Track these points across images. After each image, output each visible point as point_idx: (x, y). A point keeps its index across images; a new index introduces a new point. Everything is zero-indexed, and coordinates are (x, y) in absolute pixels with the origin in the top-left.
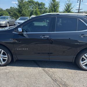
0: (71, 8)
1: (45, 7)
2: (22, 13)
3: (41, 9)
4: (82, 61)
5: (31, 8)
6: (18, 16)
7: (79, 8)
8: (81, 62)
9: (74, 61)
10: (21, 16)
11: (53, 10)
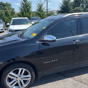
0: (42, 8)
1: (11, 8)
7: (47, 8)
11: (25, 11)
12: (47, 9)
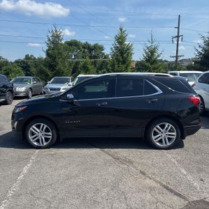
0: (156, 54)
1: (103, 54)
2: (57, 69)
3: (95, 57)
4: (155, 135)
5: (73, 57)
6: (47, 75)
7: (177, 53)
8: (154, 138)
9: (143, 136)
10: (55, 75)
11: (119, 61)
12: (177, 57)
